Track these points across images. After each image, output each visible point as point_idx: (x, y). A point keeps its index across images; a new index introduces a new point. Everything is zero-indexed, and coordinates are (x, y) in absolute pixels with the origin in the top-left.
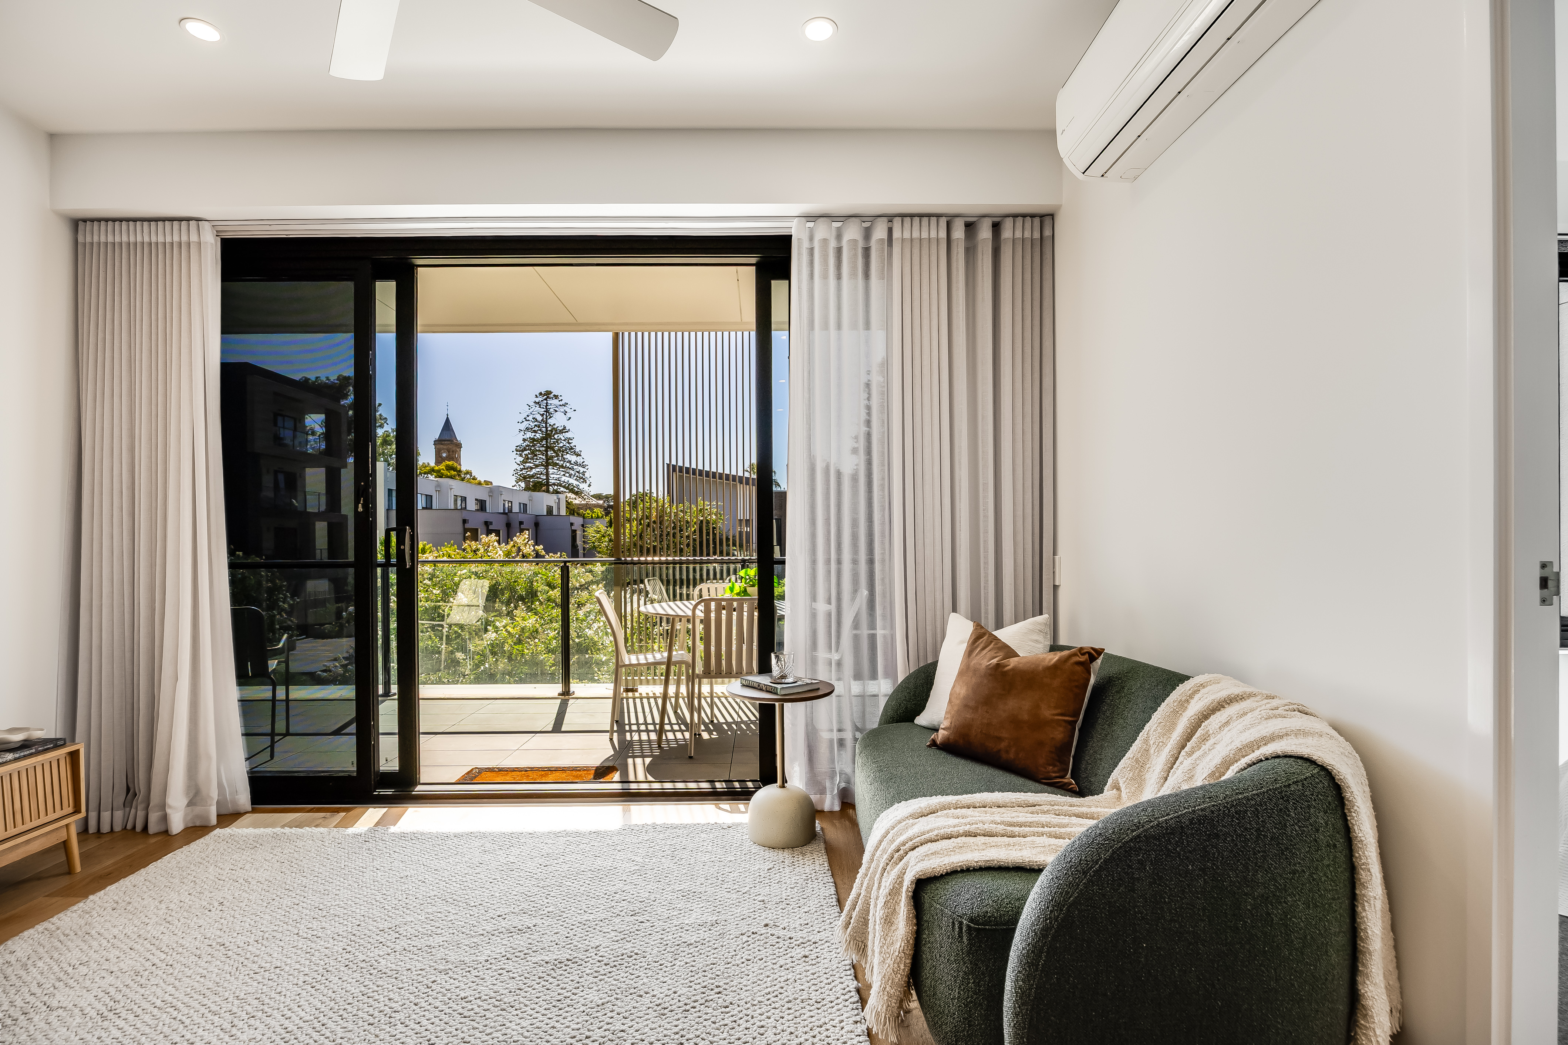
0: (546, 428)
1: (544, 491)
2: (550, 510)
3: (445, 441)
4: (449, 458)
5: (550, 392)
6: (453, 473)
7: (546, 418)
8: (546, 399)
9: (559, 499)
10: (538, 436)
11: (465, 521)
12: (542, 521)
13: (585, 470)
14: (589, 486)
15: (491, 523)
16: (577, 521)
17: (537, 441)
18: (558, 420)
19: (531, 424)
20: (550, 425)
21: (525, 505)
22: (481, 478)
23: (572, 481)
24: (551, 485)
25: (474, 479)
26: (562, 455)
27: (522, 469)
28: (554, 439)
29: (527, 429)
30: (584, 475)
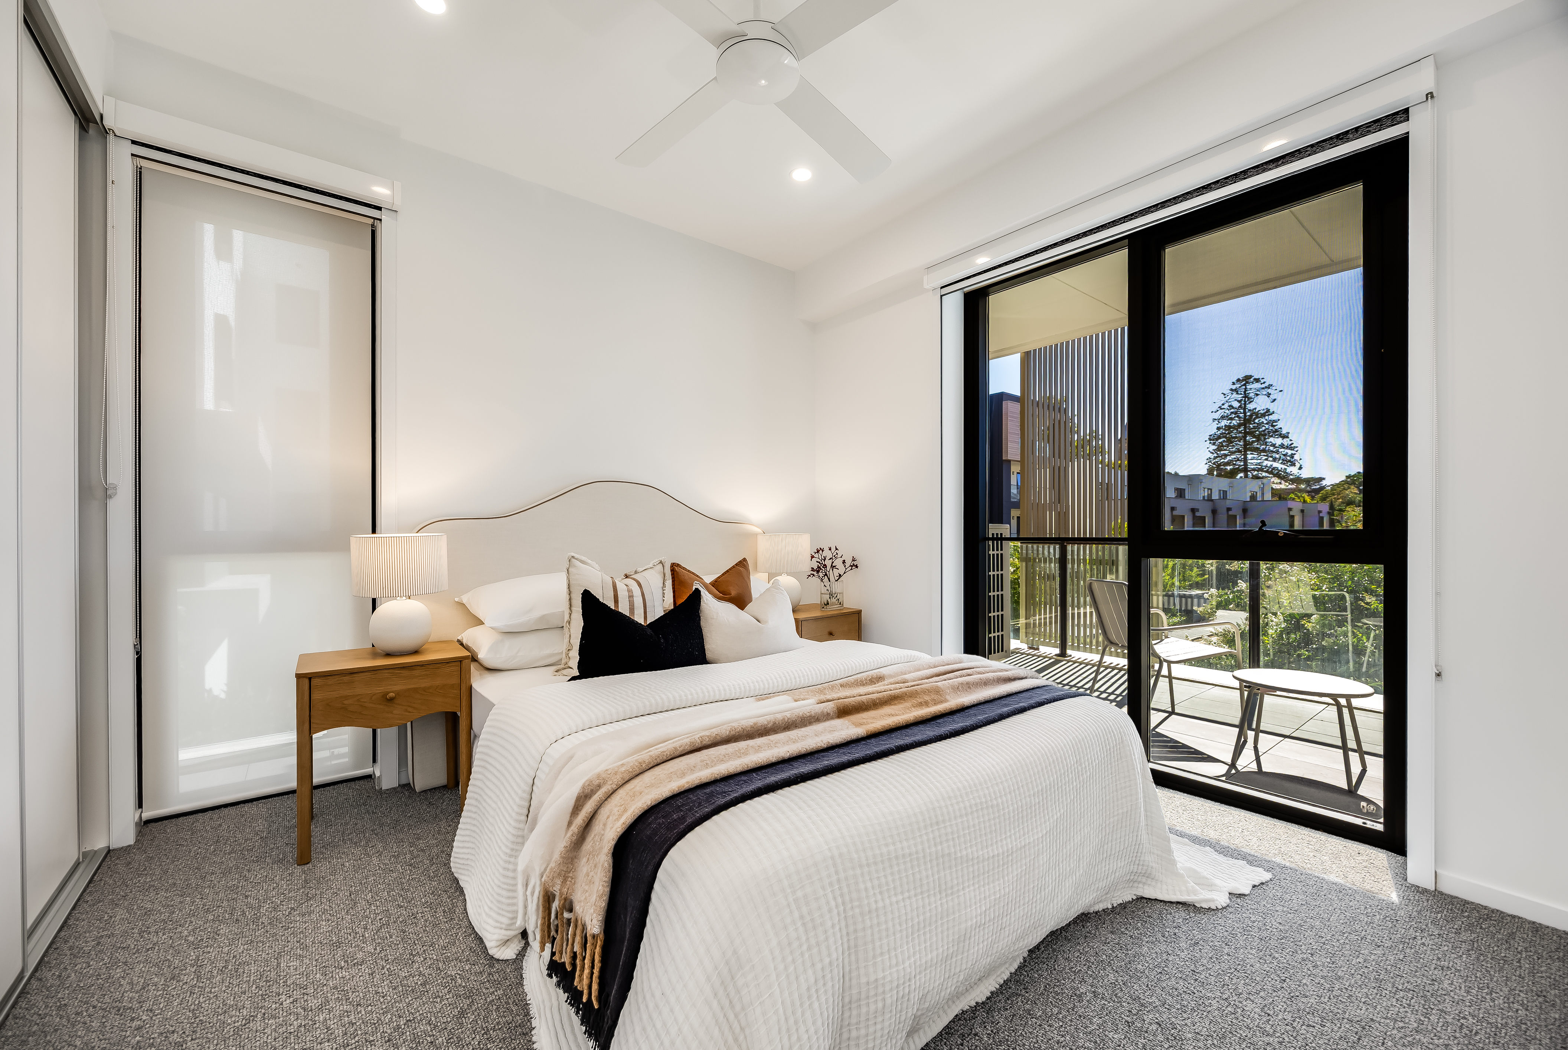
0: (1245, 413)
1: (1241, 478)
2: (1253, 496)
5: (1251, 377)
7: (1245, 404)
8: (1245, 385)
9: (1261, 485)
10: (1235, 423)
13: (1293, 452)
14: (1300, 468)
17: (1234, 428)
18: (1260, 404)
19: (1227, 411)
20: (1250, 410)
21: (1225, 492)
23: (1277, 465)
24: (1250, 471)
26: (1264, 439)
27: (1215, 458)
28: (1254, 424)
29: (1223, 417)
30: (1292, 457)
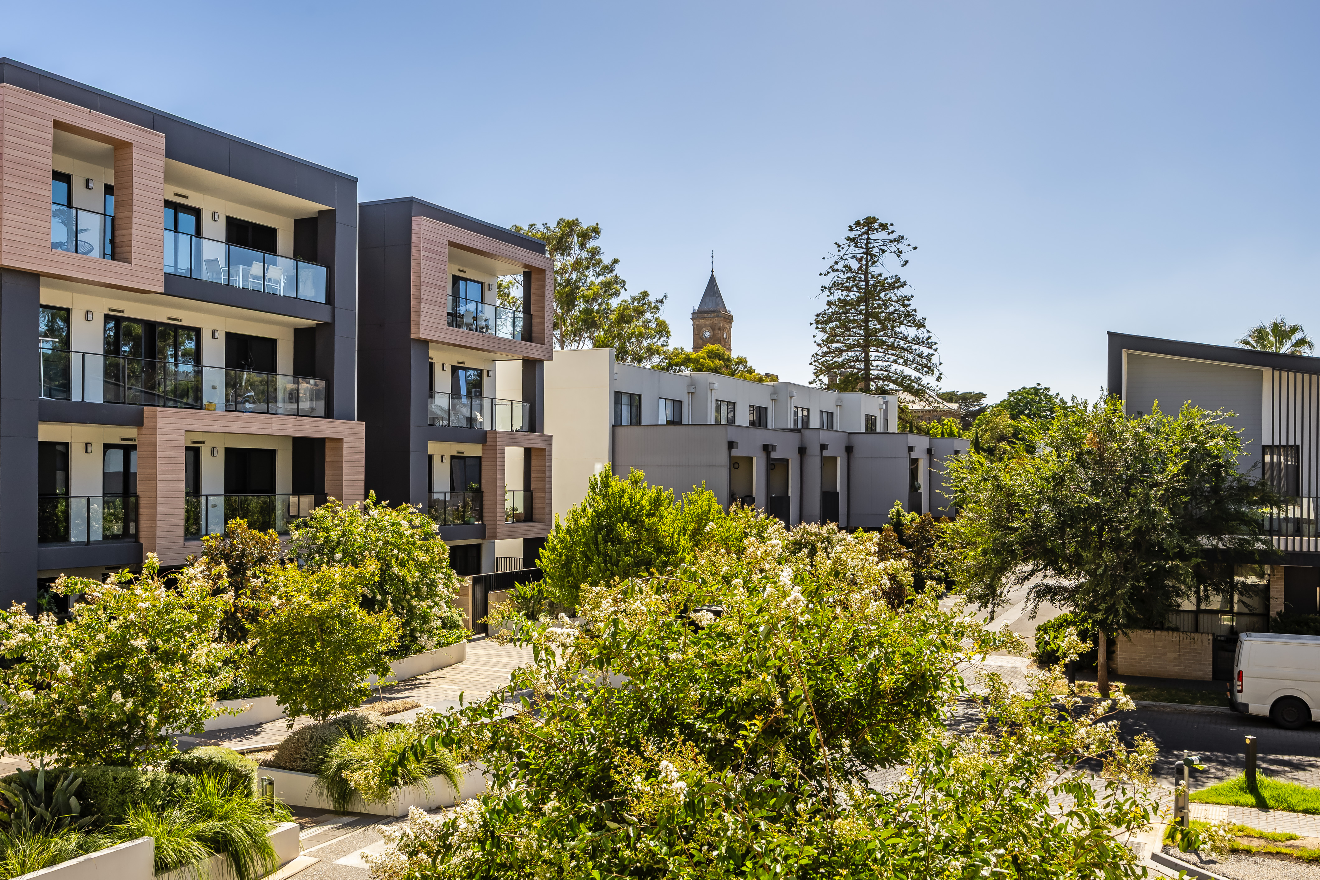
0: (866, 281)
1: (861, 390)
2: (871, 421)
3: (708, 312)
4: (713, 340)
5: (874, 220)
6: (718, 363)
7: (867, 265)
8: (866, 233)
9: (886, 403)
10: (853, 296)
11: (731, 445)
12: (857, 441)
13: (931, 351)
14: (939, 379)
15: (774, 448)
16: (920, 443)
17: (851, 304)
18: (887, 266)
19: (842, 276)
20: (873, 276)
21: (830, 415)
22: (761, 370)
23: (909, 371)
24: (872, 380)
25: (751, 371)
26: (893, 327)
27: (825, 354)
28: (879, 300)
29: (835, 285)
30: (930, 360)
